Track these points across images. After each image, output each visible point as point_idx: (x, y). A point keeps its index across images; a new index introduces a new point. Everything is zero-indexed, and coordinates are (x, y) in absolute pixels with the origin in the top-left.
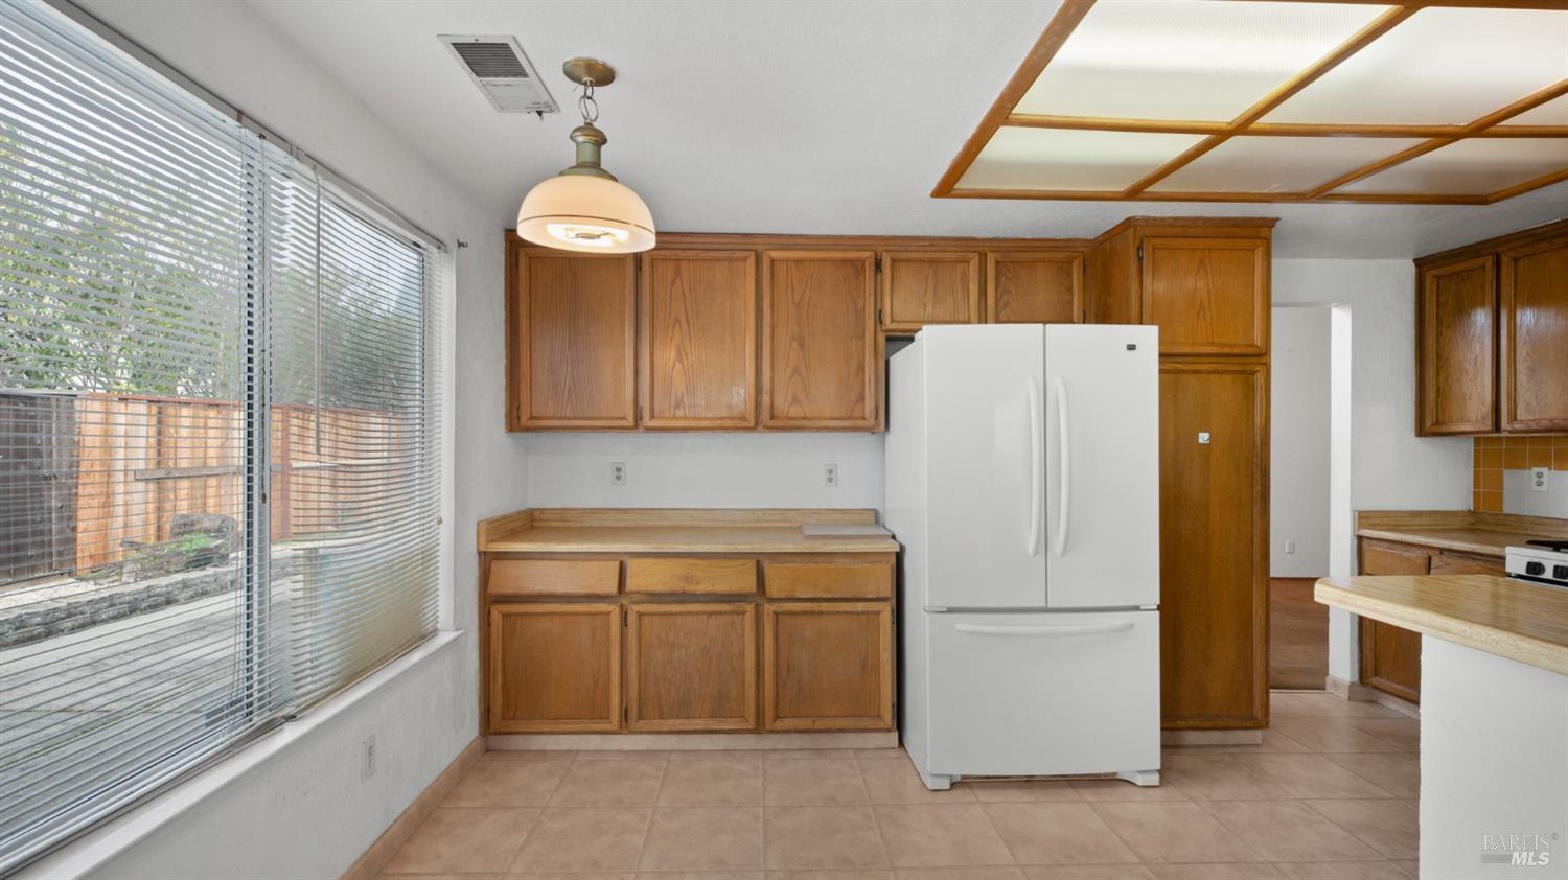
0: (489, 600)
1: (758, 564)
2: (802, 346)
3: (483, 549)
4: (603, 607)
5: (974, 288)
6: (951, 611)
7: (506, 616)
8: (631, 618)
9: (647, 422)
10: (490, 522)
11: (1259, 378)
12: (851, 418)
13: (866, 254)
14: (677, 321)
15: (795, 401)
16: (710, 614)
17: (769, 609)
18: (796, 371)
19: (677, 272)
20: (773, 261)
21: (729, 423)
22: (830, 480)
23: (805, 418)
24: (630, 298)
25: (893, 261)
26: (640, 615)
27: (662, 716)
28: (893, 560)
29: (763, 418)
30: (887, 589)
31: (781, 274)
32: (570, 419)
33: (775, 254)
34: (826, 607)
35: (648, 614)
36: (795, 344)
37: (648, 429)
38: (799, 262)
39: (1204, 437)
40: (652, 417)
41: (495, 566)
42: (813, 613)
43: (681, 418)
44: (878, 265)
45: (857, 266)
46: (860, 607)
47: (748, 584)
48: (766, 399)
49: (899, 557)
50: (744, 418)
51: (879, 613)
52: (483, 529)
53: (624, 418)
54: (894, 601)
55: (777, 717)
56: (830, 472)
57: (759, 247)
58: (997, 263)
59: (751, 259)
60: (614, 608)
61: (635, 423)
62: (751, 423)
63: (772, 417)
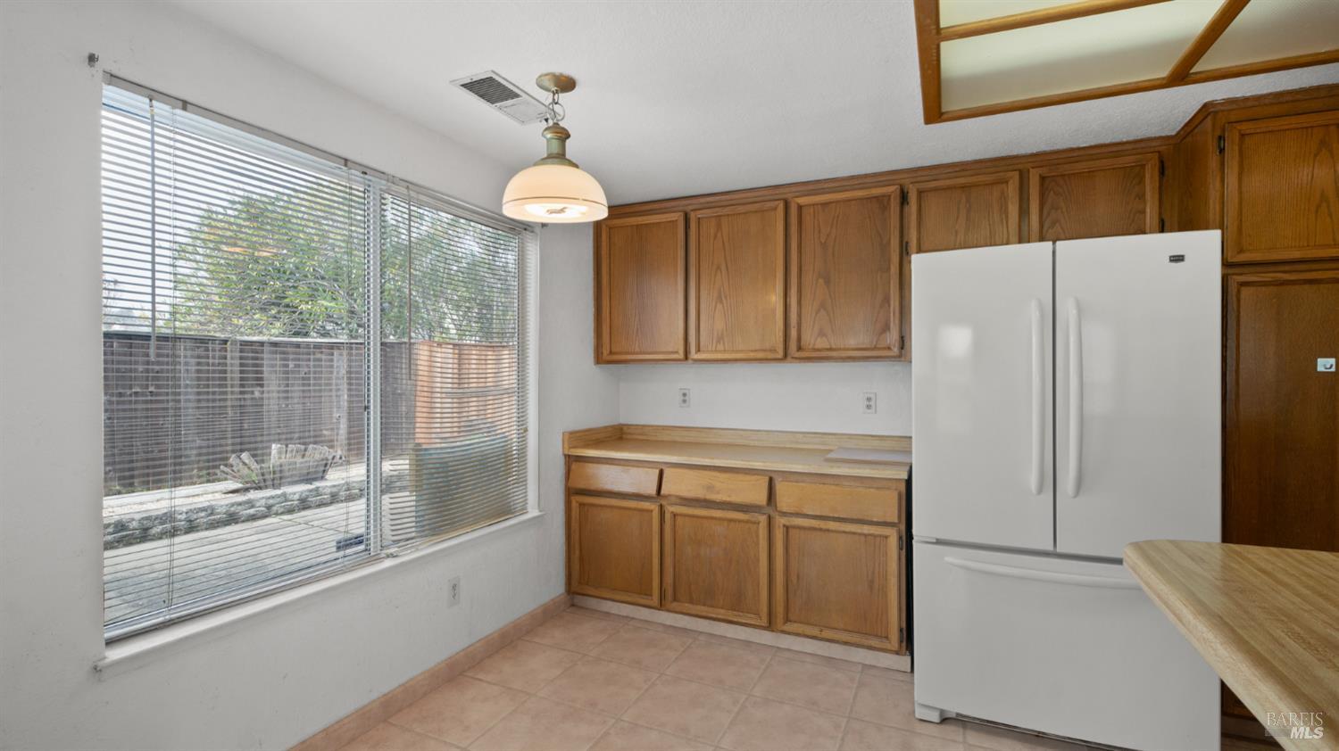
0: (572, 492)
1: (771, 480)
2: (827, 282)
3: (566, 453)
4: (646, 505)
5: (1013, 209)
6: (939, 542)
7: (582, 505)
8: (668, 516)
9: (694, 355)
10: (571, 433)
12: (875, 348)
13: (892, 189)
14: (719, 268)
15: (822, 334)
16: (730, 520)
17: (781, 521)
18: (823, 306)
19: (719, 226)
20: (800, 207)
21: (760, 355)
22: (869, 407)
23: (831, 349)
24: (681, 253)
25: (920, 193)
26: (674, 514)
27: (691, 601)
28: (903, 487)
29: (792, 349)
30: (892, 512)
31: (808, 218)
32: (637, 354)
33: (802, 201)
34: (832, 525)
35: (681, 515)
36: (821, 281)
37: (696, 361)
38: (825, 205)
39: (1324, 363)
40: (698, 350)
41: (574, 466)
42: (821, 530)
43: (720, 352)
44: (904, 198)
45: (882, 201)
46: (866, 529)
47: (760, 497)
48: (793, 333)
49: (909, 482)
50: (773, 350)
51: (886, 537)
52: (567, 437)
53: (677, 352)
54: (903, 527)
55: (787, 620)
56: (869, 399)
57: (788, 196)
58: (1043, 179)
59: (781, 205)
60: (654, 507)
61: (686, 358)
62: (780, 355)
63: (799, 348)
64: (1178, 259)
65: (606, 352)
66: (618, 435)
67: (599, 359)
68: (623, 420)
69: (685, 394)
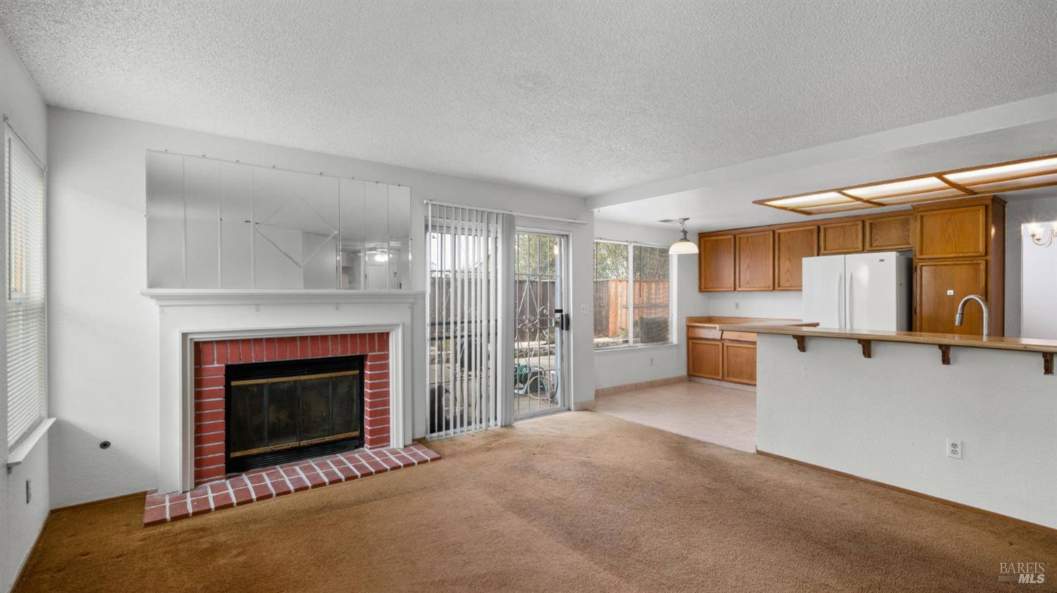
0: (689, 338)
2: (790, 261)
3: (688, 324)
4: (717, 343)
5: (860, 237)
7: (693, 343)
8: (725, 347)
9: (738, 289)
10: (690, 318)
13: (814, 227)
14: (748, 256)
15: (787, 281)
16: (748, 348)
18: (788, 270)
19: (748, 240)
20: (779, 234)
21: (763, 289)
23: (791, 287)
24: (733, 250)
25: (825, 229)
26: (727, 346)
29: (776, 287)
31: (782, 237)
32: (715, 288)
33: (780, 231)
35: (731, 346)
37: (739, 291)
38: (788, 232)
40: (740, 287)
41: (690, 329)
43: (749, 288)
44: (819, 230)
45: (810, 232)
48: (776, 281)
50: (769, 287)
53: (731, 288)
57: (774, 230)
58: (871, 224)
59: (772, 233)
60: (720, 344)
61: (735, 289)
62: (772, 289)
63: (779, 286)
64: (882, 260)
65: (703, 287)
66: (709, 320)
67: (700, 290)
68: (711, 315)
69: (737, 304)
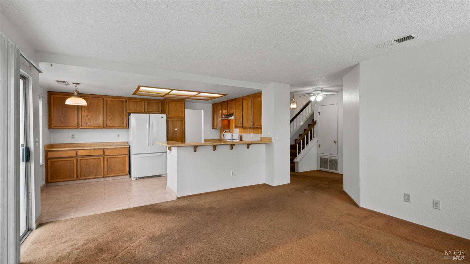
0: (47, 159)
1: (104, 150)
2: (112, 114)
3: (46, 150)
4: (72, 159)
5: (143, 106)
6: (136, 154)
7: (51, 162)
8: (79, 160)
11: (184, 121)
12: (122, 126)
13: (124, 100)
14: (87, 109)
15: (111, 123)
16: (94, 159)
17: (106, 157)
18: (111, 118)
20: (106, 100)
21: (97, 127)
22: (119, 137)
23: (112, 126)
25: (128, 101)
26: (80, 160)
27: (85, 176)
28: (128, 148)
29: (105, 126)
30: (127, 152)
31: (108, 102)
32: (63, 126)
33: (107, 99)
34: (116, 156)
35: (82, 160)
36: (111, 114)
37: (81, 128)
38: (111, 100)
39: (176, 129)
40: (81, 126)
41: (48, 153)
42: (114, 157)
43: (87, 126)
44: (126, 102)
45: (122, 102)
46: (122, 156)
47: (102, 153)
48: (105, 123)
49: (129, 148)
50: (101, 126)
51: (125, 157)
52: (46, 146)
53: (75, 126)
54: (128, 155)
55: (107, 175)
56: (118, 135)
57: (104, 97)
58: (147, 102)
59: (102, 99)
60: (75, 159)
61: (78, 126)
62: (102, 127)
63: (106, 126)
64: (162, 117)
65: (52, 126)
68: (52, 143)
69: (73, 136)
